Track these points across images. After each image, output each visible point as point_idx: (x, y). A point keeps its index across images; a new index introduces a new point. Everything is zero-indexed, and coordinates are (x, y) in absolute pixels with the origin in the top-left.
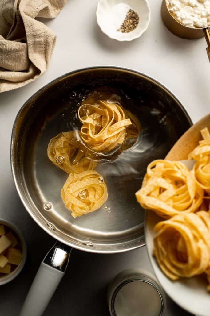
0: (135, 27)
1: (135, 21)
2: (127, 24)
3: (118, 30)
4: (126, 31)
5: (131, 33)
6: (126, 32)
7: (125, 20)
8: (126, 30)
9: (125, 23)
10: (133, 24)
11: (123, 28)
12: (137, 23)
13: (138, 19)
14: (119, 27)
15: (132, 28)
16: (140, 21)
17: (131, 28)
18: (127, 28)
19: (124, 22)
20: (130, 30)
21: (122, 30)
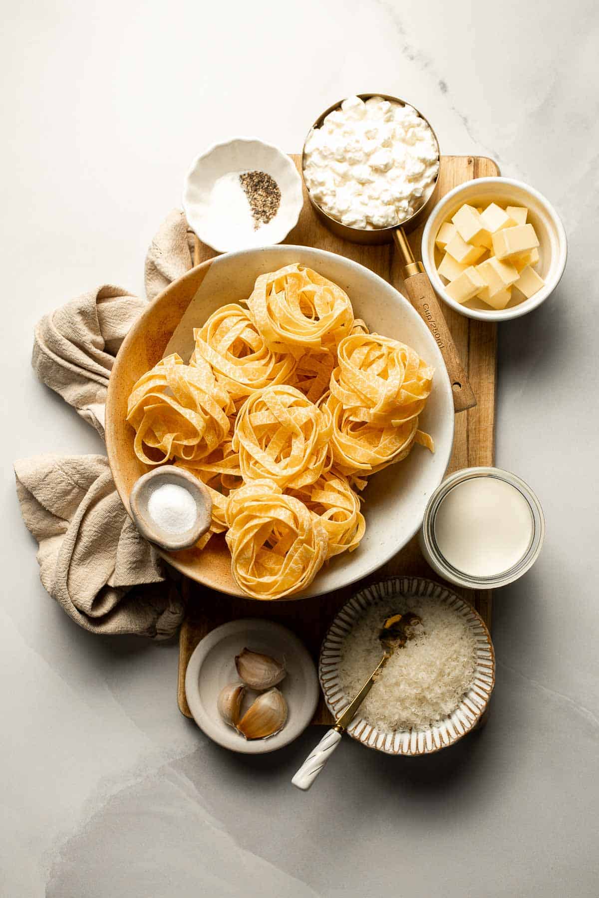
0: (278, 196)
1: (268, 186)
2: (260, 203)
3: (256, 227)
4: (270, 214)
5: (280, 211)
6: (271, 216)
7: (250, 200)
8: (268, 214)
9: (256, 205)
10: (269, 193)
11: (259, 216)
12: (275, 186)
13: (270, 178)
14: (252, 221)
15: (275, 201)
16: (275, 178)
17: (272, 203)
18: (266, 209)
19: (251, 205)
20: (274, 206)
21: (261, 220)
